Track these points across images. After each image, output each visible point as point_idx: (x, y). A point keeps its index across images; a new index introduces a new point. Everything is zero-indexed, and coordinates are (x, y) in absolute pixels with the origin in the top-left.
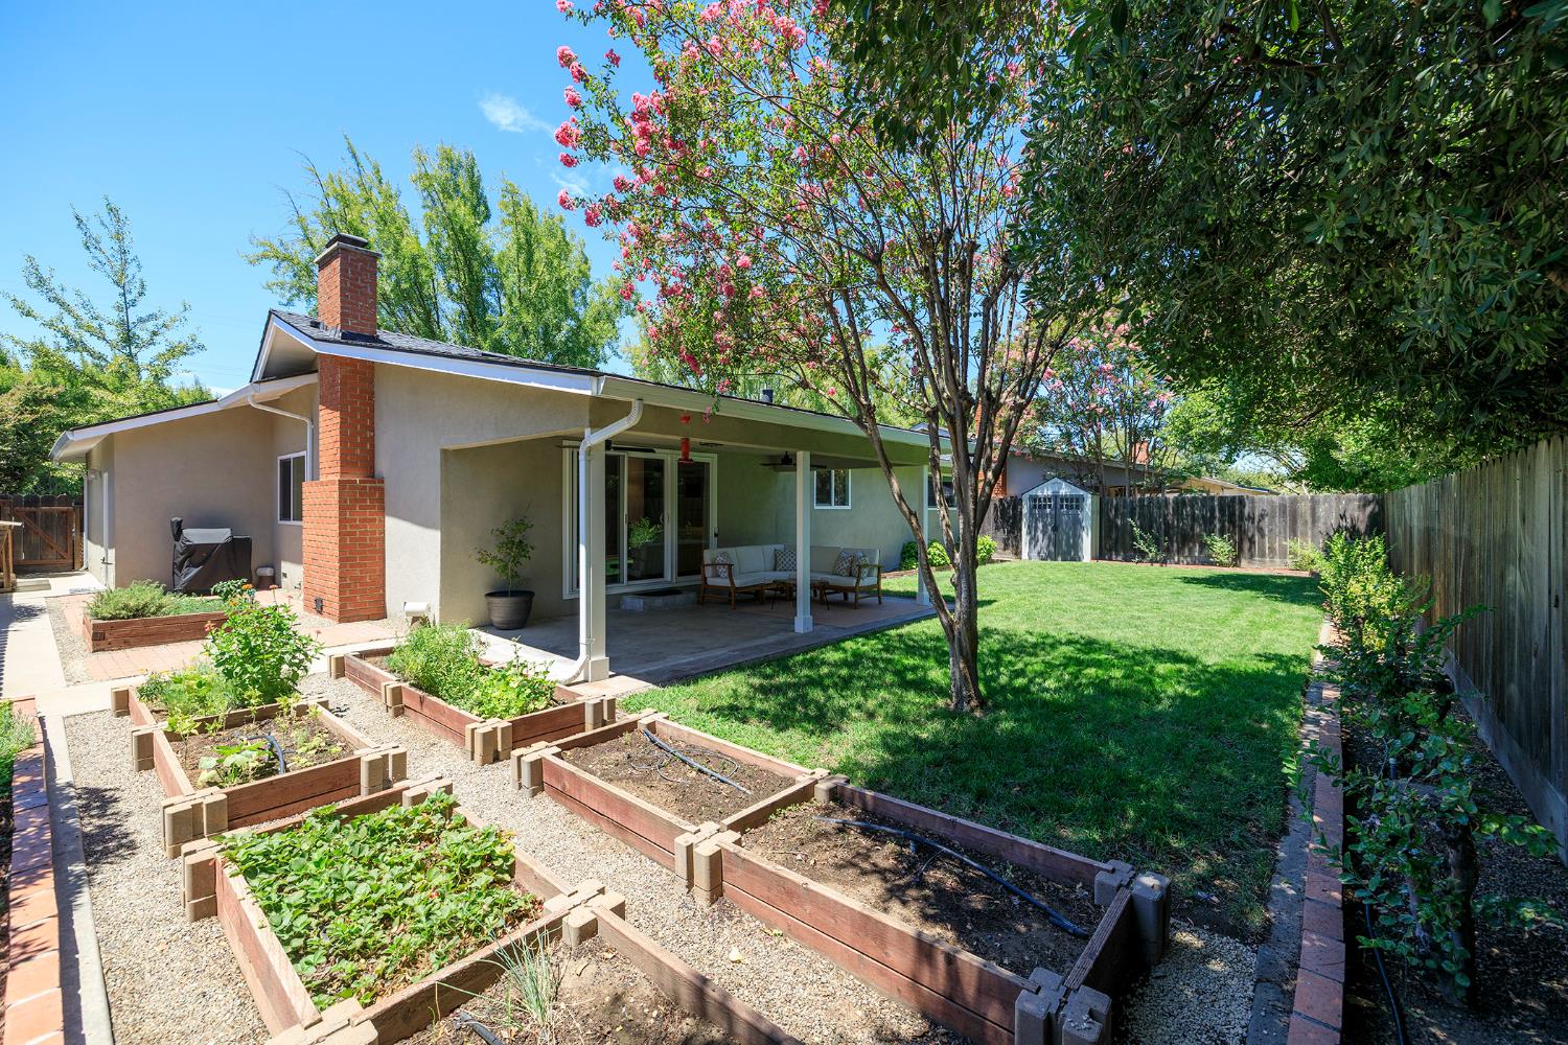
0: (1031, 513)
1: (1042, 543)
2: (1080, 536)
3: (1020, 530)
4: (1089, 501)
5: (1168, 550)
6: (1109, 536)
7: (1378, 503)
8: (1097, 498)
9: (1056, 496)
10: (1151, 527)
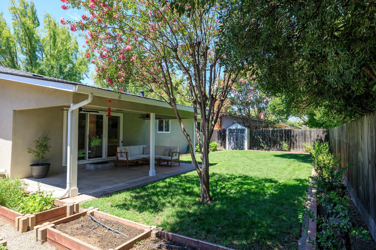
0: (229, 134)
1: (233, 144)
2: (244, 142)
3: (226, 140)
4: (247, 130)
5: (270, 146)
6: (253, 142)
7: (327, 132)
8: (249, 130)
9: (236, 129)
10: (265, 139)
